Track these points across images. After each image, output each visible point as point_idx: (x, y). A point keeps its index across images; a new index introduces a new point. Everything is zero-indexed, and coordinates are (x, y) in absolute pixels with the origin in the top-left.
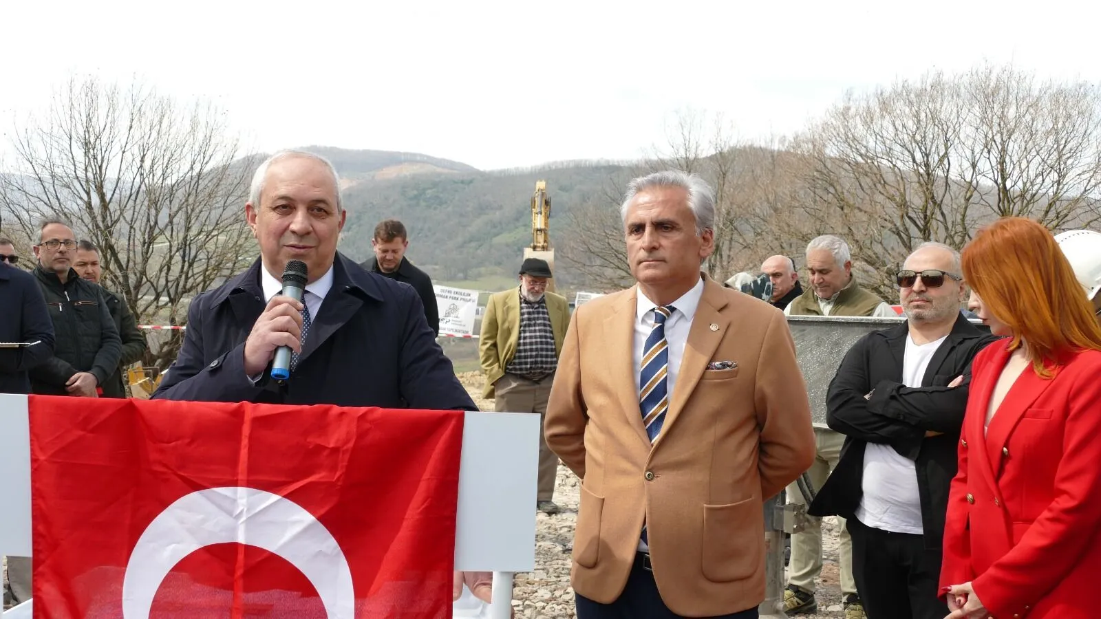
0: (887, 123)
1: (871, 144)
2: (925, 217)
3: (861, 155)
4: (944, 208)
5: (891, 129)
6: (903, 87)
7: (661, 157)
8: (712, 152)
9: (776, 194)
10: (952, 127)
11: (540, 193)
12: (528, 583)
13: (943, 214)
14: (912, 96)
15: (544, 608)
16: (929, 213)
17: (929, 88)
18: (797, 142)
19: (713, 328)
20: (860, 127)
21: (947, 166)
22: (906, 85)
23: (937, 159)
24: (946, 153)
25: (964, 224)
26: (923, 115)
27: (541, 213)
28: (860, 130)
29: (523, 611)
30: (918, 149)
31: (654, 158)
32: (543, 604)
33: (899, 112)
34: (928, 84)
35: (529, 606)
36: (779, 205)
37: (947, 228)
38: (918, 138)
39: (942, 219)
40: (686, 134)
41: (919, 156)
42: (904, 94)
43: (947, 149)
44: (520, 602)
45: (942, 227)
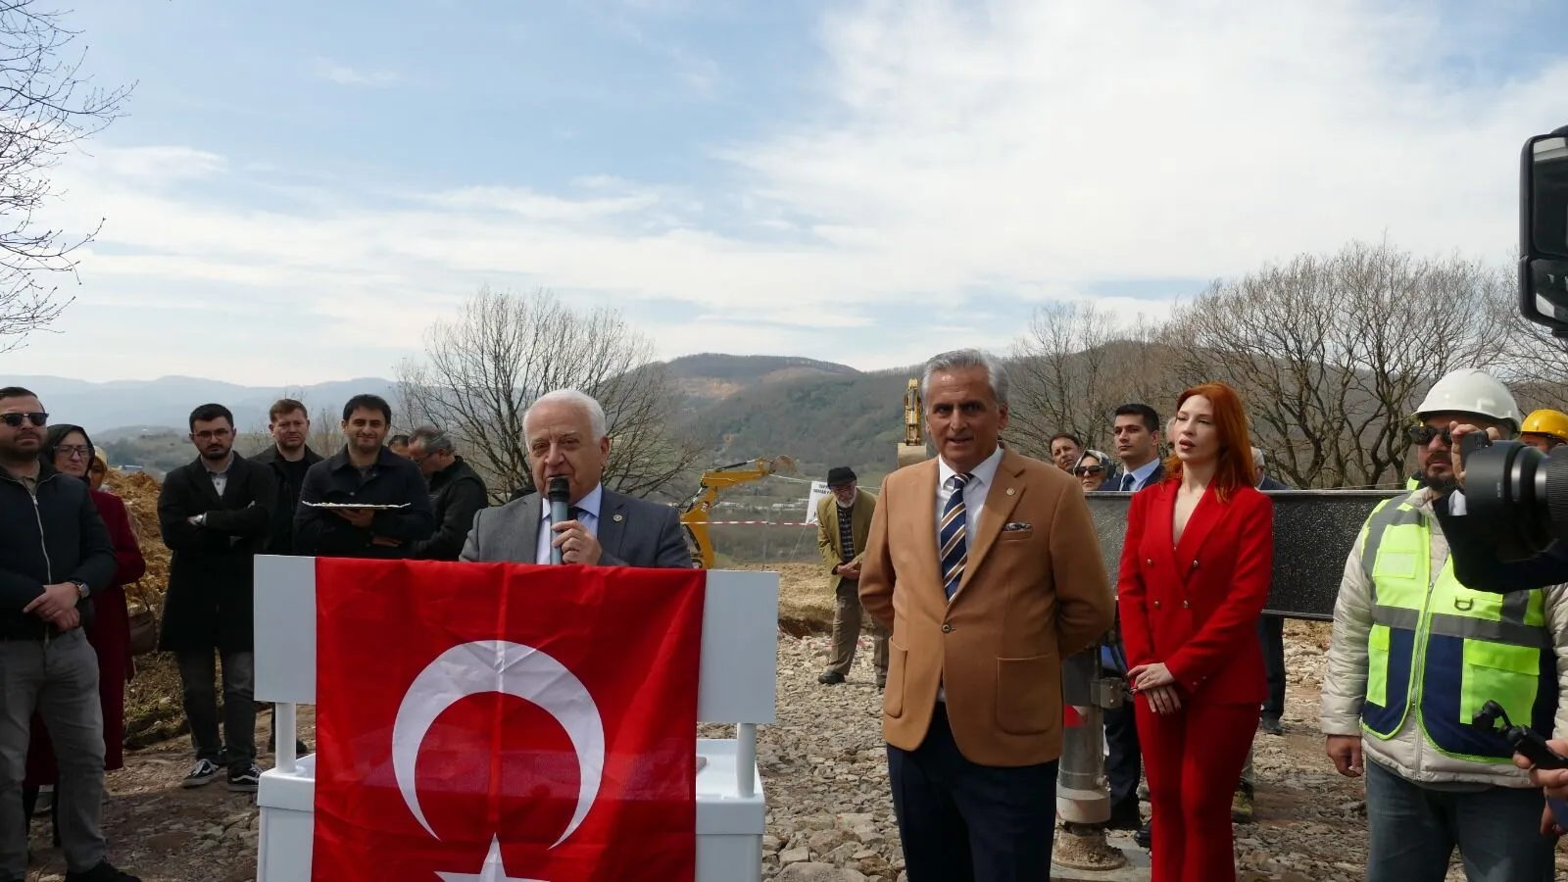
0: (1257, 311)
1: (1242, 334)
2: (1301, 403)
3: (1231, 345)
4: (1319, 393)
5: (1262, 318)
6: (1272, 275)
7: (1033, 353)
8: (1083, 348)
10: (1325, 313)
11: (912, 391)
12: (868, 759)
13: (1319, 399)
14: (1283, 284)
15: (880, 783)
16: (1304, 399)
17: (1299, 276)
18: (1166, 334)
19: (1010, 492)
20: (1229, 316)
21: (1321, 352)
22: (1275, 273)
23: (1310, 344)
24: (1320, 339)
25: (1342, 409)
26: (1294, 303)
27: (914, 409)
28: (1230, 318)
29: (859, 786)
30: (1290, 336)
31: (1025, 355)
32: (878, 779)
33: (1269, 300)
34: (1298, 271)
35: (866, 781)
37: (1324, 414)
38: (1290, 325)
39: (1318, 405)
40: (1056, 328)
41: (1291, 343)
42: (1274, 281)
43: (1320, 335)
44: (857, 778)
45: (1318, 412)
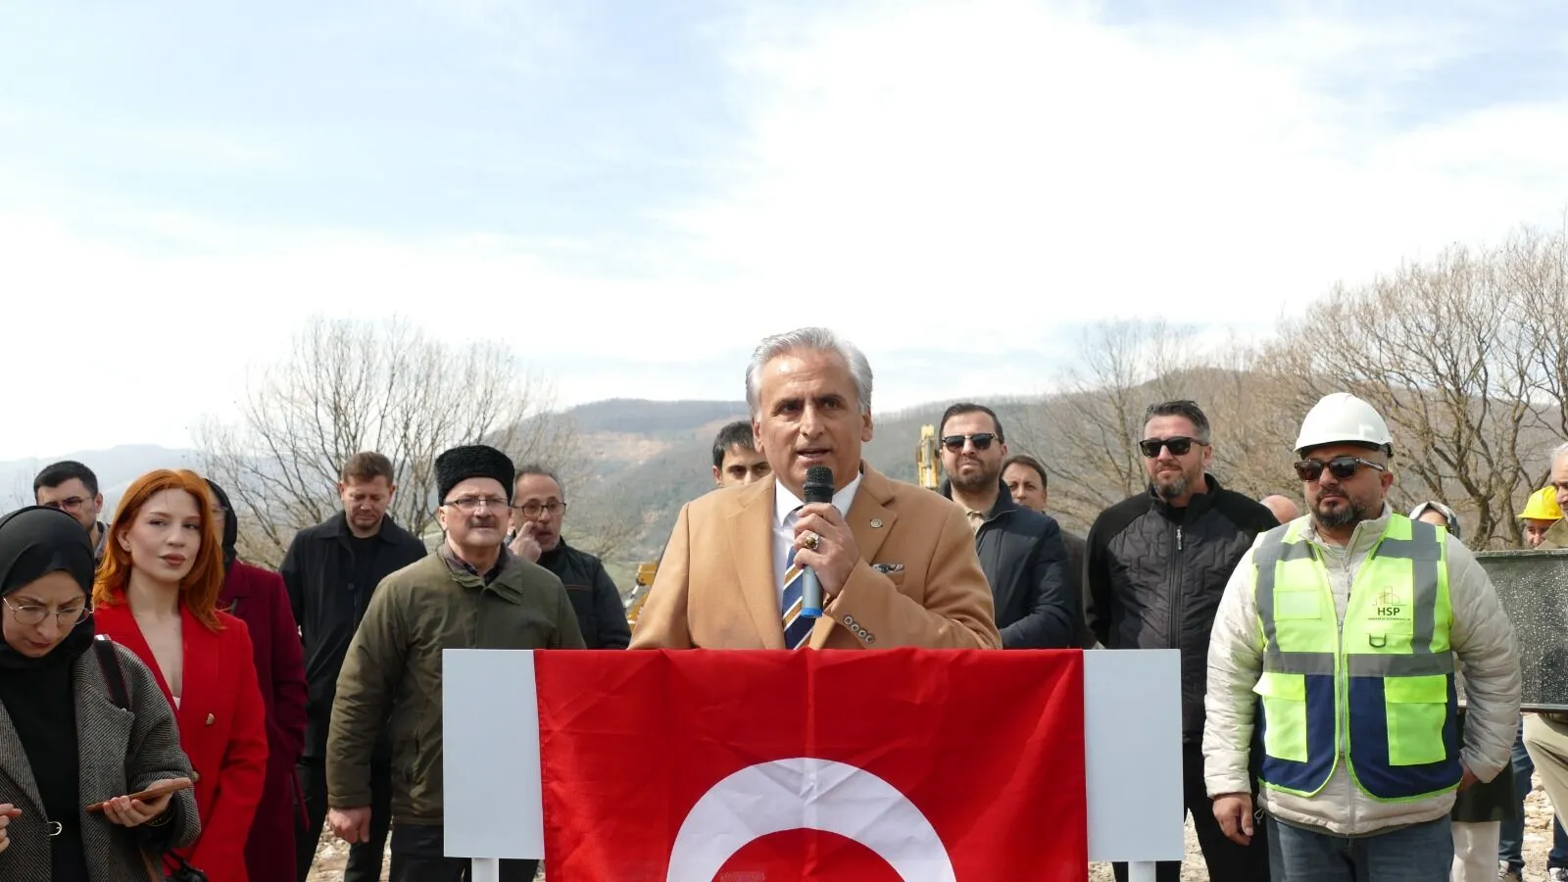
0: (1394, 322)
1: (1374, 352)
2: (1459, 448)
3: (1360, 368)
4: (1482, 433)
5: (1400, 330)
6: (1413, 273)
7: (1086, 387)
8: (1153, 376)
9: (1246, 427)
10: (1486, 324)
11: (927, 441)
13: (1483, 444)
14: (1427, 285)
16: (1463, 443)
17: (1449, 273)
18: (1272, 356)
20: (1357, 330)
21: (1483, 377)
22: (1416, 271)
23: (1468, 369)
24: (1481, 360)
25: (1514, 455)
26: (1443, 311)
27: (930, 467)
28: (1356, 335)
30: (1440, 357)
31: (1073, 390)
33: (1409, 307)
34: (1449, 268)
36: (1251, 442)
37: (1490, 462)
38: (1439, 340)
39: (1482, 450)
40: (1115, 352)
41: (1442, 366)
42: (1416, 282)
43: (1481, 353)
45: (1482, 460)
